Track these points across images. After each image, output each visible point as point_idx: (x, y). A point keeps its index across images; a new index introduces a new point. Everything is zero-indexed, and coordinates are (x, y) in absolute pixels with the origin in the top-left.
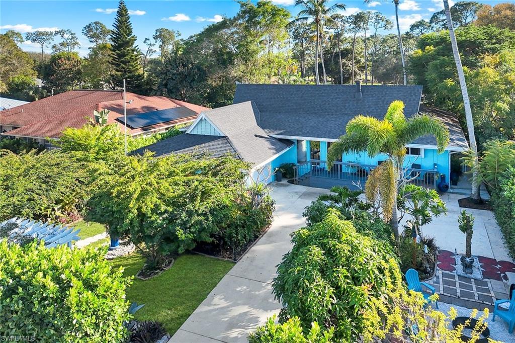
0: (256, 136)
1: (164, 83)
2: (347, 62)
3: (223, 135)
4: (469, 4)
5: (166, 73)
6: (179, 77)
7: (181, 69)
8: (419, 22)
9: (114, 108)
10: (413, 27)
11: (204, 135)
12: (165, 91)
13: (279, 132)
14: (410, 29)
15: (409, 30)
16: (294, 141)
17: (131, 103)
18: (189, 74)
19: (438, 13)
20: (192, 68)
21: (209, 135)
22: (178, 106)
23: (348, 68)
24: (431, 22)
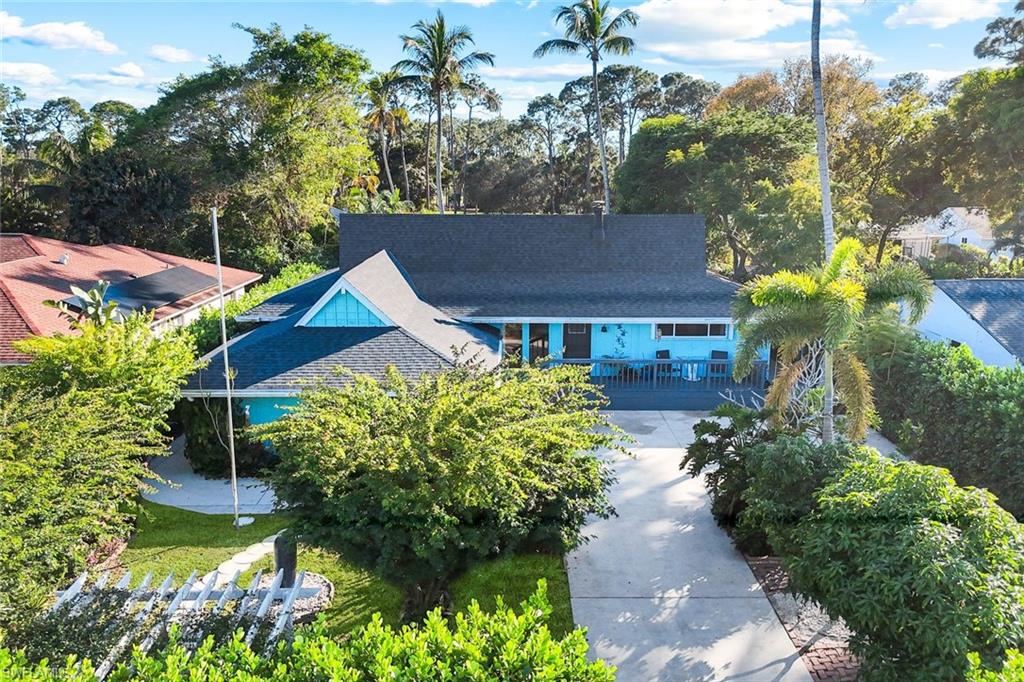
0: (436, 320)
1: (85, 213)
2: (416, 170)
3: (392, 325)
4: (628, 69)
5: (90, 191)
6: (128, 198)
7: (130, 180)
8: (544, 98)
9: (35, 276)
10: (534, 107)
11: (343, 327)
12: (96, 232)
13: (473, 311)
14: (529, 110)
15: (526, 113)
16: (498, 327)
17: (65, 262)
18: (153, 192)
19: (573, 83)
20: (157, 179)
21: (356, 325)
22: (170, 267)
23: (419, 182)
24: (561, 98)
